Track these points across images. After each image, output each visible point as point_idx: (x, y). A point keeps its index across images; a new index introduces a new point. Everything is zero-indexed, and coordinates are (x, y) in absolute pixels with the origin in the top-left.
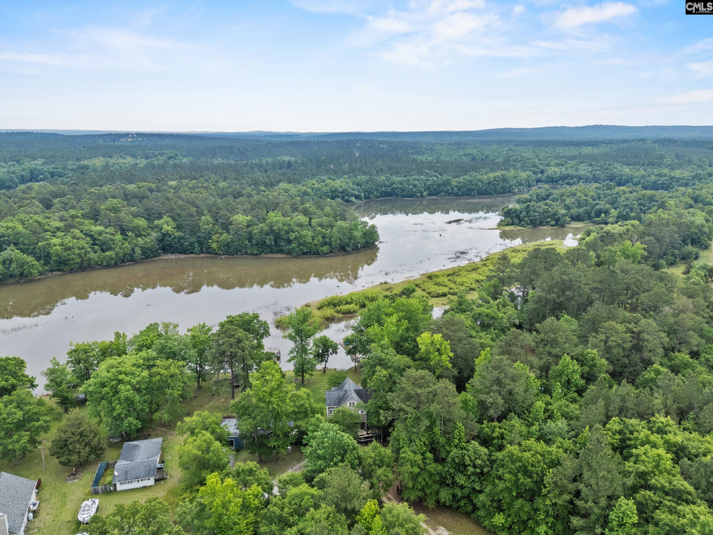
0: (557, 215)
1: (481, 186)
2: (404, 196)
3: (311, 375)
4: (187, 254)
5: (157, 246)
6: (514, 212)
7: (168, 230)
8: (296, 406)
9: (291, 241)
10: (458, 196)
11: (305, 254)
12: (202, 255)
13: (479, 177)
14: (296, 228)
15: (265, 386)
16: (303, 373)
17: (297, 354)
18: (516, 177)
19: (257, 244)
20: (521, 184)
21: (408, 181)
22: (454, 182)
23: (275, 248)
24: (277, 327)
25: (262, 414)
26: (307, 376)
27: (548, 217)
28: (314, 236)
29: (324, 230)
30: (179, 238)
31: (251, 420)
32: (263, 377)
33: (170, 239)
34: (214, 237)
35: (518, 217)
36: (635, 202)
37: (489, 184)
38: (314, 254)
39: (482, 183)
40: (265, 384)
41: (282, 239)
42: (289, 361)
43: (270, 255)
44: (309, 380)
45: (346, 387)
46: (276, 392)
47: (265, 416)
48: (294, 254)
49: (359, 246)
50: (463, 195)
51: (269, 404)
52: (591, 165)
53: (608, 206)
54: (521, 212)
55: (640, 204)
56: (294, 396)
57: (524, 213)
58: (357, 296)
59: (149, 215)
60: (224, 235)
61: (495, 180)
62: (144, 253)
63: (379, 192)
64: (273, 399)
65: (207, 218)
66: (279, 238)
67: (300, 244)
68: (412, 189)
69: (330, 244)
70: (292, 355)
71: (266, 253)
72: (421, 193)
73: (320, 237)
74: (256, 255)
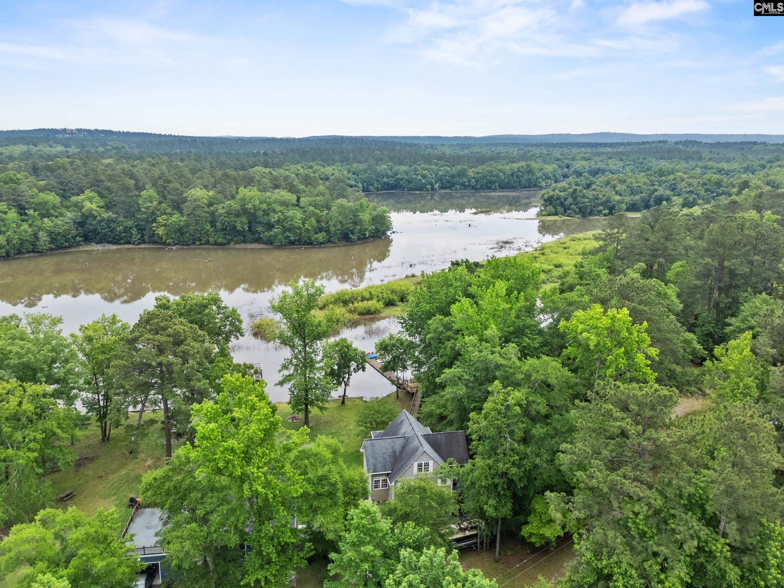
0: (611, 202)
1: (503, 177)
2: (411, 189)
3: (321, 408)
4: (121, 244)
5: (74, 232)
6: (557, 199)
7: (92, 210)
8: (309, 481)
9: (273, 227)
10: (476, 189)
11: (292, 243)
12: (143, 246)
13: (500, 167)
14: (278, 208)
15: (233, 436)
16: (306, 405)
17: (295, 370)
18: (542, 169)
19: (223, 230)
20: (548, 178)
21: (416, 170)
22: (471, 173)
23: (249, 236)
24: (256, 335)
25: (225, 508)
26: (314, 411)
27: (599, 204)
28: (305, 219)
29: (317, 211)
30: (108, 220)
31: (194, 525)
32: (225, 412)
33: (94, 222)
34: (160, 219)
35: (562, 204)
36: (700, 188)
37: (512, 175)
38: (306, 243)
39: (504, 174)
40: (232, 430)
41: (259, 223)
42: (281, 383)
43: (243, 246)
44: (318, 419)
45: (405, 429)
46: (260, 451)
47: (233, 511)
48: (277, 243)
49: (367, 234)
50: (482, 188)
51: (243, 481)
52: (621, 160)
53: (668, 192)
54: (565, 199)
55: (707, 190)
56: (304, 455)
57: (570, 200)
58: (379, 290)
59: (64, 190)
60: (175, 216)
61: (519, 171)
62: (53, 240)
63: (381, 184)
64: (251, 469)
65: (150, 192)
66: (256, 222)
67: (285, 230)
68: (420, 180)
69: (328, 231)
70: (286, 373)
71: (236, 243)
72: (432, 185)
73: (313, 220)
74: (222, 244)
